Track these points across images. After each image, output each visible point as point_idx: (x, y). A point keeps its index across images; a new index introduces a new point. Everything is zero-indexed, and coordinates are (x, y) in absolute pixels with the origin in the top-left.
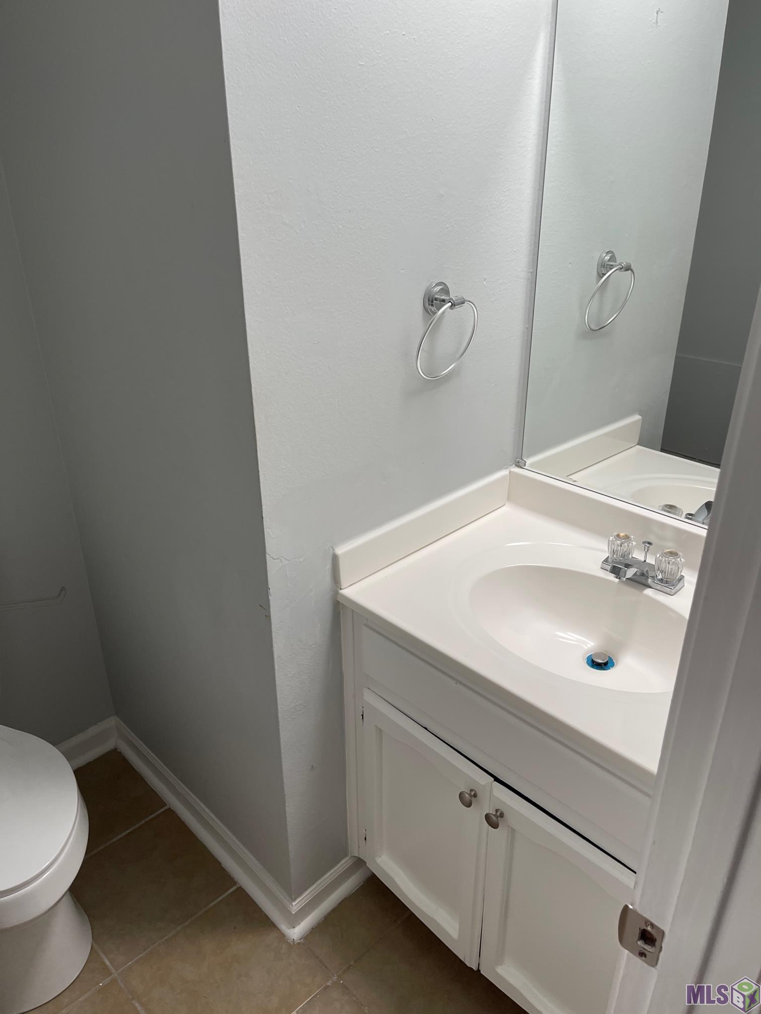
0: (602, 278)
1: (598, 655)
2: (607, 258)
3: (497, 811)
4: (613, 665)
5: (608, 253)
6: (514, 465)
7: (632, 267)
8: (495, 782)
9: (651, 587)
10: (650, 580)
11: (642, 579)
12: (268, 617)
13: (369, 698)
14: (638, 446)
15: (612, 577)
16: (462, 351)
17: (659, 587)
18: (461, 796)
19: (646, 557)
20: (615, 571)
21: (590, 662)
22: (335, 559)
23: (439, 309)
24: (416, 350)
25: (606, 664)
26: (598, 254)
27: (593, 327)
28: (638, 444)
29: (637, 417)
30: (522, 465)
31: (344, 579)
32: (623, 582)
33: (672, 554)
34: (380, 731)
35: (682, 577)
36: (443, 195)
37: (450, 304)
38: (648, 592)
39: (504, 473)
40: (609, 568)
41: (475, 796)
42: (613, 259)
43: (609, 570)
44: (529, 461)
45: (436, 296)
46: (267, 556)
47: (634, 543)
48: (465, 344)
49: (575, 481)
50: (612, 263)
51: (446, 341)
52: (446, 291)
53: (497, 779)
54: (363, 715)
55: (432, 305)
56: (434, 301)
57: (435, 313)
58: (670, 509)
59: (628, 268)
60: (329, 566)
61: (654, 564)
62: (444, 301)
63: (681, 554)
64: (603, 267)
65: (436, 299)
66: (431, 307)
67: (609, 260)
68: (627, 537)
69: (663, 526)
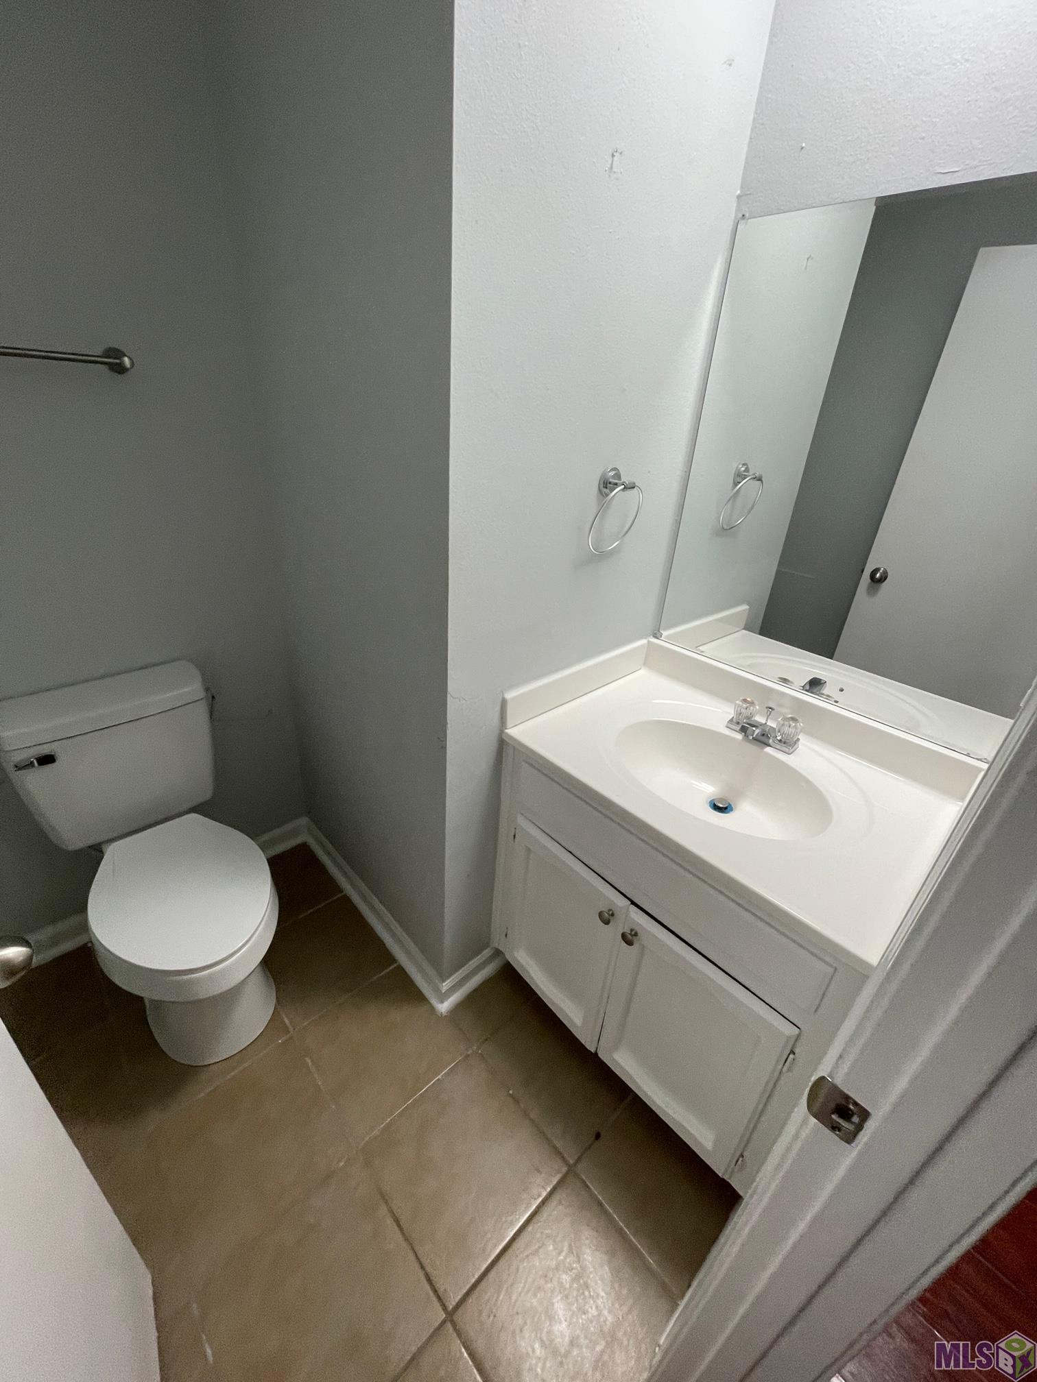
0: (737, 485)
1: (721, 800)
2: (743, 469)
3: (632, 930)
4: (732, 810)
5: (744, 465)
6: (652, 637)
7: (763, 479)
8: (632, 905)
9: (769, 746)
10: (771, 741)
11: (763, 739)
12: (444, 748)
13: (521, 821)
14: (744, 631)
15: (739, 736)
16: (626, 529)
17: (778, 747)
18: (601, 915)
19: (767, 720)
20: (743, 730)
21: (712, 805)
22: (504, 703)
23: (612, 491)
24: (589, 527)
25: (726, 808)
26: (736, 465)
27: (725, 527)
28: (743, 629)
29: (745, 607)
30: (658, 635)
31: (509, 722)
32: (749, 741)
33: (793, 719)
34: (529, 850)
35: (798, 739)
36: (625, 390)
37: (623, 486)
38: (768, 749)
39: (644, 641)
40: (738, 728)
41: (613, 915)
42: (747, 470)
43: (738, 730)
44: (665, 633)
45: (611, 480)
46: (448, 696)
47: (757, 707)
48: (627, 527)
49: (702, 652)
50: (745, 474)
51: (612, 522)
52: (618, 476)
53: (633, 903)
54: (514, 836)
55: (606, 488)
56: (608, 485)
57: (607, 495)
58: (785, 680)
59: (760, 479)
60: (498, 708)
61: (775, 727)
62: (616, 484)
63: (800, 720)
64: (739, 476)
65: (610, 483)
66: (605, 490)
67: (744, 471)
68: (752, 703)
69: (783, 694)
